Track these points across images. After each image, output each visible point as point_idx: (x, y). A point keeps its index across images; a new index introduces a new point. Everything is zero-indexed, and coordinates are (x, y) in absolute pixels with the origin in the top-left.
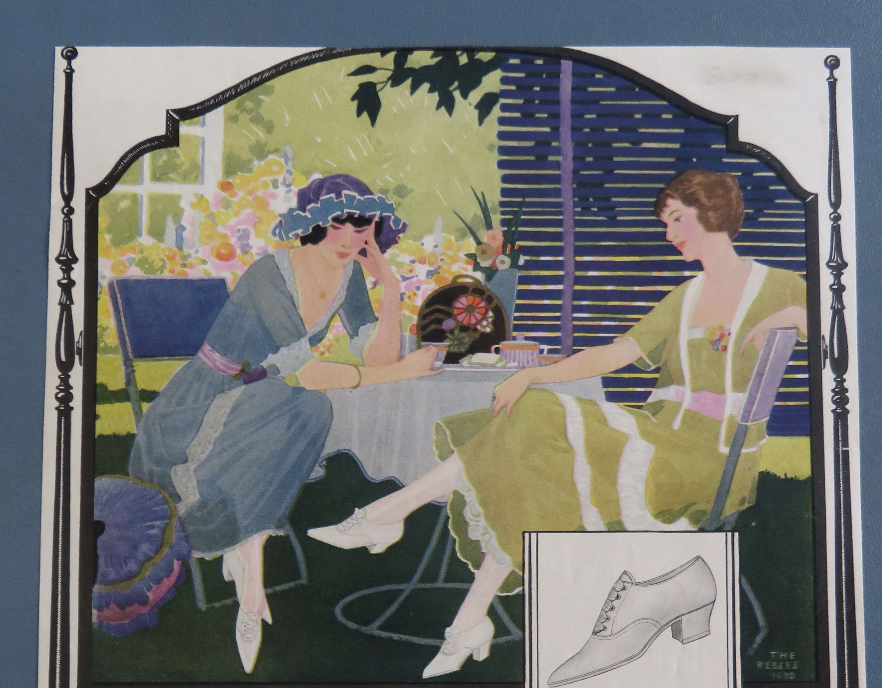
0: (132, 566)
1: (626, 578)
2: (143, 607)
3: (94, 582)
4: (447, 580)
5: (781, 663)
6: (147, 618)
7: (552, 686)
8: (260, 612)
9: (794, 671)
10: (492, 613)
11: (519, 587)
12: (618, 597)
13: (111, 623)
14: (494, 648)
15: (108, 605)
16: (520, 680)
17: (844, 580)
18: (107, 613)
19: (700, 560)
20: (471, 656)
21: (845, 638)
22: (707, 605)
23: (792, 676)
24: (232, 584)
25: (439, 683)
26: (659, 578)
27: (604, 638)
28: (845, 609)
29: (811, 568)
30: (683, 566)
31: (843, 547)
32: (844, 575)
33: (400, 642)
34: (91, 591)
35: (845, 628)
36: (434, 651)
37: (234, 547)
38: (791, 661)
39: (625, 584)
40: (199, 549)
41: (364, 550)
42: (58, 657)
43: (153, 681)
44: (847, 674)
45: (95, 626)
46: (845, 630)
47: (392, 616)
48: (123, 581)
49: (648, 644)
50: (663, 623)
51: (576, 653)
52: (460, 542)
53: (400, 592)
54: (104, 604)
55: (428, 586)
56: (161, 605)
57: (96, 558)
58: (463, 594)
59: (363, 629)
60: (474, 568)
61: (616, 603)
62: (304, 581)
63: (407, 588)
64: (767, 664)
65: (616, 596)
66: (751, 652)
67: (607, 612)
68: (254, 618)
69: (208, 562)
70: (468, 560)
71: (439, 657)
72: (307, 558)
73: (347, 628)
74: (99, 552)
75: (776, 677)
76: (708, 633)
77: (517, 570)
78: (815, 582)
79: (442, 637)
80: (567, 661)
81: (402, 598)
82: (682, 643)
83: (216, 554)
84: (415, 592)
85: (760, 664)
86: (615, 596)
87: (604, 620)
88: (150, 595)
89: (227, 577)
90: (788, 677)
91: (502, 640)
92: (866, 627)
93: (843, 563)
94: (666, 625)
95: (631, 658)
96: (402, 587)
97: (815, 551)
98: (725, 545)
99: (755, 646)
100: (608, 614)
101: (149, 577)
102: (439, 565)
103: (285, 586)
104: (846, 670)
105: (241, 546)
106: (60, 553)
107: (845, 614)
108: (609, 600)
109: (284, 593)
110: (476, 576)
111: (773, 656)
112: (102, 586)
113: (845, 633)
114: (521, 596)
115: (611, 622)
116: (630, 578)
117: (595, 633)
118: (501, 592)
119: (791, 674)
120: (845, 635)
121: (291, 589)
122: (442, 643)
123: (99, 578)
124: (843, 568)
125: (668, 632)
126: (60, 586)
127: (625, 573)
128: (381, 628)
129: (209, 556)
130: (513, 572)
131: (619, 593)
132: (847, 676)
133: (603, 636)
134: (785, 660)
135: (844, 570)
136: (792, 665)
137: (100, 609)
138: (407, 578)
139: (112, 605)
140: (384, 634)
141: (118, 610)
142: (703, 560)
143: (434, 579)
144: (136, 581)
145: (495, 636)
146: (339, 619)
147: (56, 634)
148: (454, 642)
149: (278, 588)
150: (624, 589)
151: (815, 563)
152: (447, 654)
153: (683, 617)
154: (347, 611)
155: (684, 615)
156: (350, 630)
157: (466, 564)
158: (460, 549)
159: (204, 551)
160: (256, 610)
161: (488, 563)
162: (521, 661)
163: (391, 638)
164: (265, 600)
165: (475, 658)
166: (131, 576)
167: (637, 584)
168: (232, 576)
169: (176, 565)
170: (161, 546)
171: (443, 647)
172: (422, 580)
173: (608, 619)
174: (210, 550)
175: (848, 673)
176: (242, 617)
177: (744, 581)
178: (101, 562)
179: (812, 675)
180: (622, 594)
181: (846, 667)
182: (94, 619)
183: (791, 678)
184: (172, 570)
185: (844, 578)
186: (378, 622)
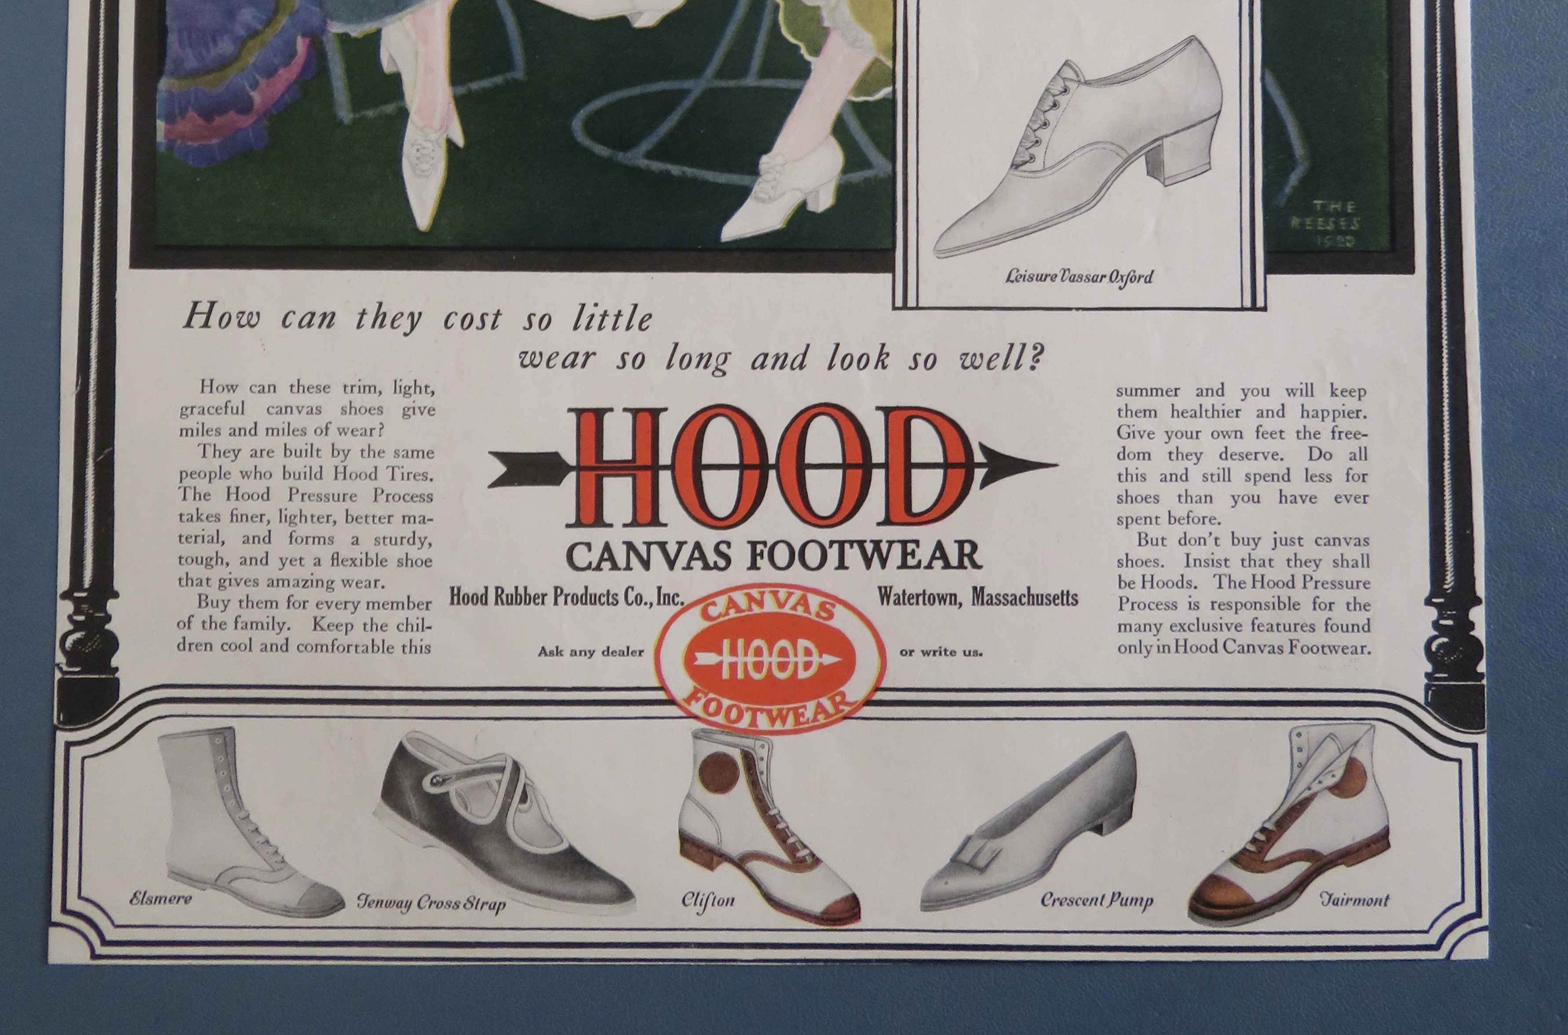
0: (225, 47)
1: (1068, 73)
2: (242, 118)
3: (160, 74)
4: (765, 73)
5: (1333, 219)
6: (251, 134)
7: (941, 256)
8: (445, 127)
9: (1352, 233)
10: (840, 130)
11: (887, 86)
12: (1055, 105)
13: (189, 143)
14: (844, 191)
15: (183, 113)
16: (887, 244)
17: (1439, 79)
18: (181, 126)
19: (1195, 43)
20: (804, 204)
21: (1441, 178)
22: (1206, 120)
23: (1350, 241)
24: (396, 79)
25: (747, 250)
26: (1124, 72)
27: (1031, 175)
28: (1440, 128)
29: (1384, 57)
30: (1166, 52)
31: (1438, 23)
32: (1439, 70)
33: (682, 180)
34: (154, 90)
35: (1441, 160)
36: (741, 195)
37: (400, 14)
38: (1349, 217)
39: (1068, 83)
40: (340, 19)
41: (622, 22)
42: (98, 202)
43: (259, 243)
44: (1443, 238)
45: (162, 149)
46: (1440, 165)
47: (671, 135)
48: (209, 71)
49: (1106, 185)
50: (1131, 151)
51: (982, 200)
52: (786, 8)
53: (682, 94)
54: (177, 111)
55: (732, 83)
56: (275, 113)
57: (163, 31)
58: (790, 98)
59: (620, 156)
60: (811, 54)
61: (1051, 116)
62: (519, 74)
63: (696, 87)
64: (1308, 221)
65: (1052, 104)
66: (1282, 201)
67: (1035, 131)
68: (433, 136)
69: (356, 40)
70: (801, 40)
71: (749, 204)
72: (524, 33)
73: (592, 154)
74: (169, 22)
75: (1322, 243)
76: (1207, 167)
77: (883, 58)
78: (1390, 80)
79: (754, 172)
80: (967, 214)
81: (687, 103)
82: (1163, 183)
83: (369, 27)
84: (710, 94)
85: (1295, 221)
86: (1049, 102)
87: (1032, 144)
88: (256, 97)
89: (387, 67)
90: (1344, 243)
91: (857, 177)
92: (1476, 159)
93: (1439, 50)
94: (1136, 153)
95: (1077, 209)
96: (686, 84)
97: (1390, 30)
98: (1238, 18)
99: (1288, 190)
100: (1038, 133)
101: (254, 65)
102: (751, 50)
103: (486, 83)
104: (1442, 231)
105: (411, 13)
106: (102, 24)
107: (1440, 137)
108: (1039, 110)
109: (485, 93)
110: (813, 67)
111: (1319, 208)
112: (174, 81)
113: (1441, 169)
114: (891, 101)
115: (1042, 148)
116: (1076, 72)
117: (1015, 166)
118: (857, 95)
119: (1348, 238)
120: (1441, 173)
121: (497, 89)
122: (754, 182)
123: (169, 65)
124: (1439, 59)
125: (1140, 164)
126: (101, 80)
127: (1066, 63)
128: (649, 155)
129: (356, 31)
130: (876, 61)
131: (1056, 98)
132: (1443, 243)
133: (1030, 172)
134: (1337, 214)
135: (1439, 62)
136: (1350, 223)
137: (170, 119)
138: (695, 71)
139: (191, 114)
140: (656, 166)
141: (200, 121)
142: (1200, 43)
143: (743, 72)
144: (232, 72)
145: (845, 171)
146: (579, 140)
147: (95, 162)
148: (775, 179)
149: (474, 86)
150: (1065, 91)
151: (1390, 48)
152: (763, 201)
153: (1165, 140)
154: (590, 126)
155: (1167, 136)
156: (599, 157)
157: (797, 48)
158: (786, 18)
159: (349, 22)
160: (436, 123)
161: (834, 45)
162: (890, 214)
163: (668, 173)
164: (453, 107)
165: (811, 207)
166: (224, 64)
167: (1087, 83)
168: (395, 64)
169: (301, 45)
170: (276, 12)
171: (756, 188)
172: (720, 74)
173: (1037, 142)
174: (358, 19)
175: (1446, 237)
176: (412, 134)
177: (1269, 79)
178: (172, 38)
179: (1384, 241)
180: (1062, 99)
181: (1442, 228)
182: (160, 137)
183: (1348, 245)
184: (293, 55)
185: (1439, 75)
186: (646, 146)
